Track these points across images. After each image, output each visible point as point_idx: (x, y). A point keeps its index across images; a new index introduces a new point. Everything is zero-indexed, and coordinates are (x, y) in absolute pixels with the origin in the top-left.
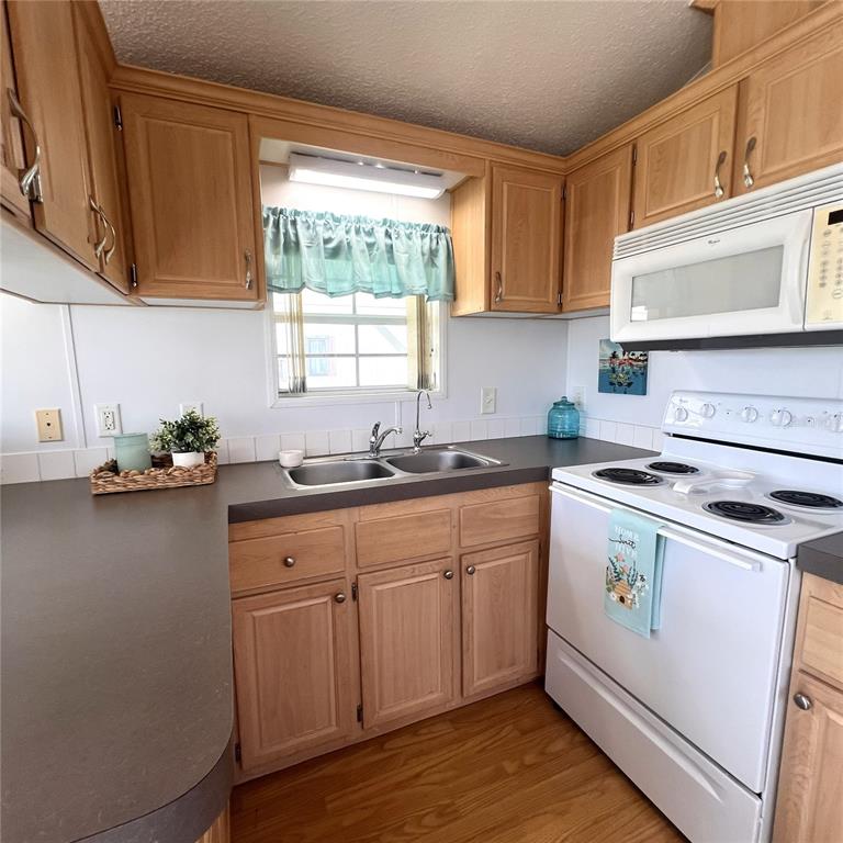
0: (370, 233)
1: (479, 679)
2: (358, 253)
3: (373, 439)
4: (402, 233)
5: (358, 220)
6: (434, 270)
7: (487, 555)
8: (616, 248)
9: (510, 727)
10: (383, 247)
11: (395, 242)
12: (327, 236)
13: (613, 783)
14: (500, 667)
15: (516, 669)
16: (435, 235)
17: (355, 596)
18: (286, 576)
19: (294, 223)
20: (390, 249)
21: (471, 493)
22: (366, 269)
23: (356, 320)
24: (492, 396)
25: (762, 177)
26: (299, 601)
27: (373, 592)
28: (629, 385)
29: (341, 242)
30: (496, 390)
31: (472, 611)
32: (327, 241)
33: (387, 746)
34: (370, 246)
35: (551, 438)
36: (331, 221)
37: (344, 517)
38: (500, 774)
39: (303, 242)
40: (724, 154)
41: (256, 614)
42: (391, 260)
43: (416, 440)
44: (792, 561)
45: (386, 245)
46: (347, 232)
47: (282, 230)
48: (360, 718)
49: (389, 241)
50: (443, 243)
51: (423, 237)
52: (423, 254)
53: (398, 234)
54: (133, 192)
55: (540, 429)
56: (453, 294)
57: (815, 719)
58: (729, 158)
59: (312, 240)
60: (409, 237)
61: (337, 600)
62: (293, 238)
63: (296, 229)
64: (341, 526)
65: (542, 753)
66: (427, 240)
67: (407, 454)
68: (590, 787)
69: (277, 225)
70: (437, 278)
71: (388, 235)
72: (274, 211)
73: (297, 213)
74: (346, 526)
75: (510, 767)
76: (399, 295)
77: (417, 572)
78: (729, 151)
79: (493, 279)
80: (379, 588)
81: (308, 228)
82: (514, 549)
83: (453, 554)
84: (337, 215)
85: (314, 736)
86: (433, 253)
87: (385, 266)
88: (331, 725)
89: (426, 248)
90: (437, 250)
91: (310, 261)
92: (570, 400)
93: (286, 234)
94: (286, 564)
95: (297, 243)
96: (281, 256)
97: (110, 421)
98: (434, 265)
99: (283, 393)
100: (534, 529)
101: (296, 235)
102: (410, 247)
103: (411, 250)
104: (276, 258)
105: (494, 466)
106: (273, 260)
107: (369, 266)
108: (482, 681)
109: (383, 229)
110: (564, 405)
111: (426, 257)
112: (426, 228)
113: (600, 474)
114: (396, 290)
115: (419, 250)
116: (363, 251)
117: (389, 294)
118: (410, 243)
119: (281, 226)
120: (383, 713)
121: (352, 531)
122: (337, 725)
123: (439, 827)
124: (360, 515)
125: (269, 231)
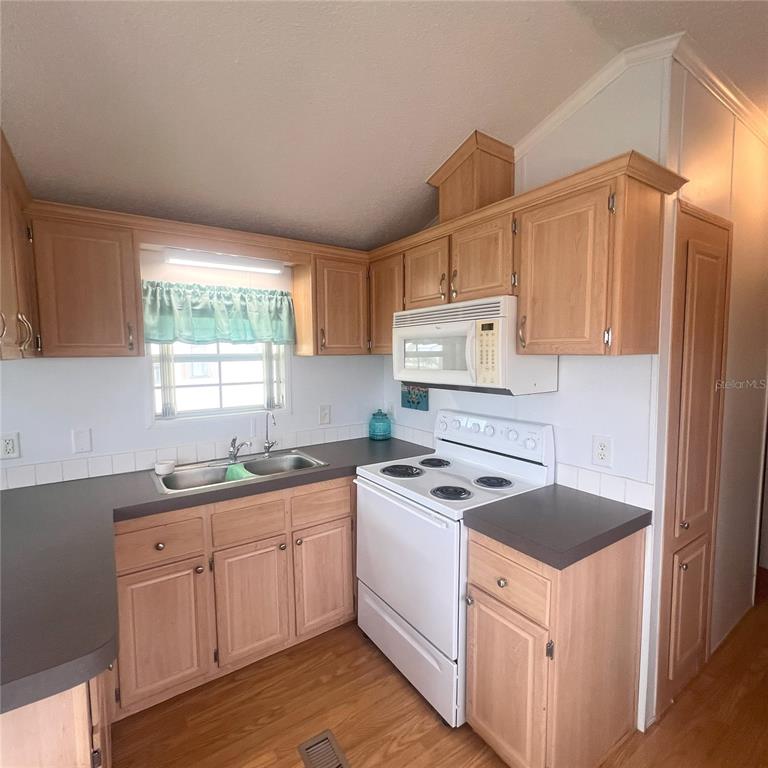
0: (229, 298)
1: (308, 621)
2: (219, 313)
3: (232, 449)
4: (254, 297)
5: (220, 289)
6: (279, 322)
7: (311, 531)
8: (394, 321)
9: (331, 653)
10: (239, 308)
11: (249, 304)
12: (194, 301)
13: (392, 678)
14: (324, 611)
15: (337, 611)
16: (279, 298)
17: (212, 568)
18: (157, 557)
19: (168, 292)
20: (244, 309)
21: (299, 487)
22: (225, 324)
23: (219, 358)
24: (327, 411)
25: (461, 293)
26: (168, 574)
27: (225, 563)
28: (418, 403)
29: (206, 305)
30: (330, 406)
31: (302, 571)
32: (194, 305)
33: (237, 678)
34: (229, 307)
35: (372, 439)
36: (198, 290)
37: (203, 511)
38: (318, 684)
39: (176, 306)
40: (444, 274)
41: (133, 587)
42: (246, 316)
43: (265, 447)
44: (462, 521)
45: (241, 306)
46: (211, 298)
47: (159, 298)
48: (216, 658)
49: (243, 303)
50: (285, 303)
51: (270, 299)
52: (270, 312)
53: (251, 298)
54: (41, 285)
55: (364, 433)
56: (294, 340)
57: (476, 610)
58: (446, 277)
59: (183, 304)
60: (259, 300)
61: (197, 571)
62: (167, 303)
63: (170, 297)
64: (200, 518)
65: (349, 667)
66: (273, 302)
67: (259, 459)
68: (377, 683)
69: (154, 294)
70: (282, 328)
71: (243, 298)
72: (152, 284)
73: (171, 286)
74: (204, 517)
75: (325, 679)
76: (252, 342)
77: (259, 547)
78: (446, 274)
79: (319, 334)
80: (230, 560)
81: (180, 296)
82: (333, 525)
83: (287, 531)
84: (203, 286)
85: (179, 676)
86: (278, 311)
87: (240, 321)
88: (192, 666)
89: (273, 308)
90: (281, 309)
91: (180, 319)
92: (384, 411)
93: (162, 301)
94: (157, 548)
95: (171, 307)
96: (157, 317)
97: (10, 447)
98: (279, 318)
99: (158, 417)
100: (347, 510)
101: (170, 301)
102: (259, 307)
103: (261, 308)
104: (154, 318)
105: (321, 466)
106: (150, 320)
107: (228, 322)
108: (311, 623)
109: (239, 295)
110: (379, 416)
111: (272, 314)
112: (273, 293)
113: (384, 471)
114: (249, 338)
115: (267, 309)
116: (223, 312)
117: (245, 341)
118: (261, 304)
119: (158, 295)
120: (234, 653)
121: (209, 521)
122: (198, 666)
123: (269, 723)
124: (215, 509)
125: (148, 299)
